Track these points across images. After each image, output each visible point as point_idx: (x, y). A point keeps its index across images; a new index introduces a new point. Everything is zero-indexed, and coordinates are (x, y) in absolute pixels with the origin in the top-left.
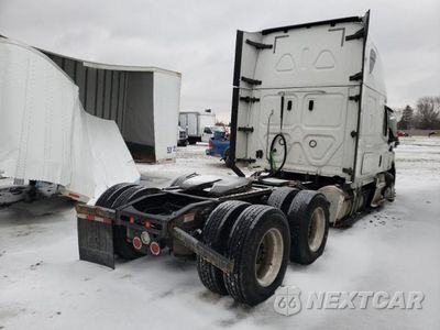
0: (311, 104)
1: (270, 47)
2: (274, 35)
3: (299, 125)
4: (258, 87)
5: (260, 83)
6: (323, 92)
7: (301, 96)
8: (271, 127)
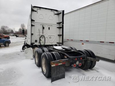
0: (49, 28)
1: (36, 11)
2: (37, 8)
3: (47, 33)
4: (34, 22)
5: (34, 21)
6: (52, 26)
7: (47, 26)
8: (40, 33)
